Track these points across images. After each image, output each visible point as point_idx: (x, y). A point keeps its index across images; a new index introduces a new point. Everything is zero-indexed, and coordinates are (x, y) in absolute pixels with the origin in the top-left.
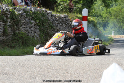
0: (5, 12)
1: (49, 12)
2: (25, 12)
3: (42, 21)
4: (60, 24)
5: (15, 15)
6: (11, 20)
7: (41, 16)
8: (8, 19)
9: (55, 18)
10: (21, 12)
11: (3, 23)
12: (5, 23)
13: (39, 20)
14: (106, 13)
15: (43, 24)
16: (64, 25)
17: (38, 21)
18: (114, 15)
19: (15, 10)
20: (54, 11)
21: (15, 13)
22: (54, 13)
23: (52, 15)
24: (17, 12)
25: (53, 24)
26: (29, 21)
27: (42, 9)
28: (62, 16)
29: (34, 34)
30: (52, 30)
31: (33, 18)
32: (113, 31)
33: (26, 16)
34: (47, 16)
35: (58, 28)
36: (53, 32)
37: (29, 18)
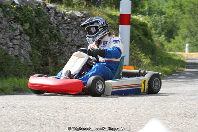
1: (50, 5)
2: (1, 6)
3: (37, 24)
4: (74, 32)
7: (33, 15)
9: (63, 18)
13: (30, 24)
14: (173, 7)
15: (37, 32)
16: (82, 32)
17: (28, 24)
18: (190, 12)
20: (62, 4)
22: (62, 9)
23: (56, 13)
25: (58, 31)
26: (10, 25)
28: (78, 14)
29: (20, 52)
30: (57, 42)
31: (16, 20)
32: (187, 45)
33: (2, 15)
34: (48, 14)
35: (69, 39)
36: (58, 46)
37: (9, 19)
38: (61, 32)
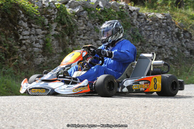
0: (46, 10)
1: (132, 8)
2: (85, 9)
4: (156, 33)
5: (66, 15)
6: (58, 26)
7: (117, 17)
8: (52, 23)
9: (146, 20)
10: (77, 10)
11: (43, 31)
12: (46, 32)
16: (163, 33)
19: (66, 6)
20: (145, 6)
21: (67, 12)
23: (139, 15)
24: (70, 9)
25: (140, 32)
26: (94, 27)
27: (120, 3)
28: (160, 16)
30: (139, 43)
31: (100, 22)
33: (87, 17)
34: (130, 16)
35: (151, 40)
36: (140, 47)
37: (94, 21)
38: (143, 33)
